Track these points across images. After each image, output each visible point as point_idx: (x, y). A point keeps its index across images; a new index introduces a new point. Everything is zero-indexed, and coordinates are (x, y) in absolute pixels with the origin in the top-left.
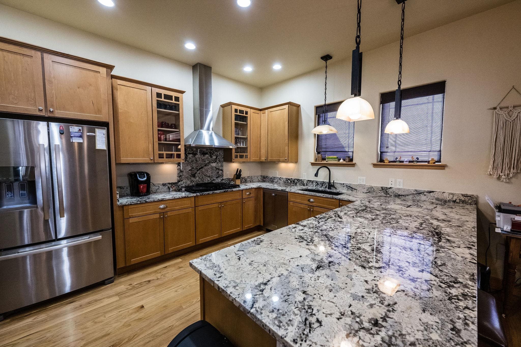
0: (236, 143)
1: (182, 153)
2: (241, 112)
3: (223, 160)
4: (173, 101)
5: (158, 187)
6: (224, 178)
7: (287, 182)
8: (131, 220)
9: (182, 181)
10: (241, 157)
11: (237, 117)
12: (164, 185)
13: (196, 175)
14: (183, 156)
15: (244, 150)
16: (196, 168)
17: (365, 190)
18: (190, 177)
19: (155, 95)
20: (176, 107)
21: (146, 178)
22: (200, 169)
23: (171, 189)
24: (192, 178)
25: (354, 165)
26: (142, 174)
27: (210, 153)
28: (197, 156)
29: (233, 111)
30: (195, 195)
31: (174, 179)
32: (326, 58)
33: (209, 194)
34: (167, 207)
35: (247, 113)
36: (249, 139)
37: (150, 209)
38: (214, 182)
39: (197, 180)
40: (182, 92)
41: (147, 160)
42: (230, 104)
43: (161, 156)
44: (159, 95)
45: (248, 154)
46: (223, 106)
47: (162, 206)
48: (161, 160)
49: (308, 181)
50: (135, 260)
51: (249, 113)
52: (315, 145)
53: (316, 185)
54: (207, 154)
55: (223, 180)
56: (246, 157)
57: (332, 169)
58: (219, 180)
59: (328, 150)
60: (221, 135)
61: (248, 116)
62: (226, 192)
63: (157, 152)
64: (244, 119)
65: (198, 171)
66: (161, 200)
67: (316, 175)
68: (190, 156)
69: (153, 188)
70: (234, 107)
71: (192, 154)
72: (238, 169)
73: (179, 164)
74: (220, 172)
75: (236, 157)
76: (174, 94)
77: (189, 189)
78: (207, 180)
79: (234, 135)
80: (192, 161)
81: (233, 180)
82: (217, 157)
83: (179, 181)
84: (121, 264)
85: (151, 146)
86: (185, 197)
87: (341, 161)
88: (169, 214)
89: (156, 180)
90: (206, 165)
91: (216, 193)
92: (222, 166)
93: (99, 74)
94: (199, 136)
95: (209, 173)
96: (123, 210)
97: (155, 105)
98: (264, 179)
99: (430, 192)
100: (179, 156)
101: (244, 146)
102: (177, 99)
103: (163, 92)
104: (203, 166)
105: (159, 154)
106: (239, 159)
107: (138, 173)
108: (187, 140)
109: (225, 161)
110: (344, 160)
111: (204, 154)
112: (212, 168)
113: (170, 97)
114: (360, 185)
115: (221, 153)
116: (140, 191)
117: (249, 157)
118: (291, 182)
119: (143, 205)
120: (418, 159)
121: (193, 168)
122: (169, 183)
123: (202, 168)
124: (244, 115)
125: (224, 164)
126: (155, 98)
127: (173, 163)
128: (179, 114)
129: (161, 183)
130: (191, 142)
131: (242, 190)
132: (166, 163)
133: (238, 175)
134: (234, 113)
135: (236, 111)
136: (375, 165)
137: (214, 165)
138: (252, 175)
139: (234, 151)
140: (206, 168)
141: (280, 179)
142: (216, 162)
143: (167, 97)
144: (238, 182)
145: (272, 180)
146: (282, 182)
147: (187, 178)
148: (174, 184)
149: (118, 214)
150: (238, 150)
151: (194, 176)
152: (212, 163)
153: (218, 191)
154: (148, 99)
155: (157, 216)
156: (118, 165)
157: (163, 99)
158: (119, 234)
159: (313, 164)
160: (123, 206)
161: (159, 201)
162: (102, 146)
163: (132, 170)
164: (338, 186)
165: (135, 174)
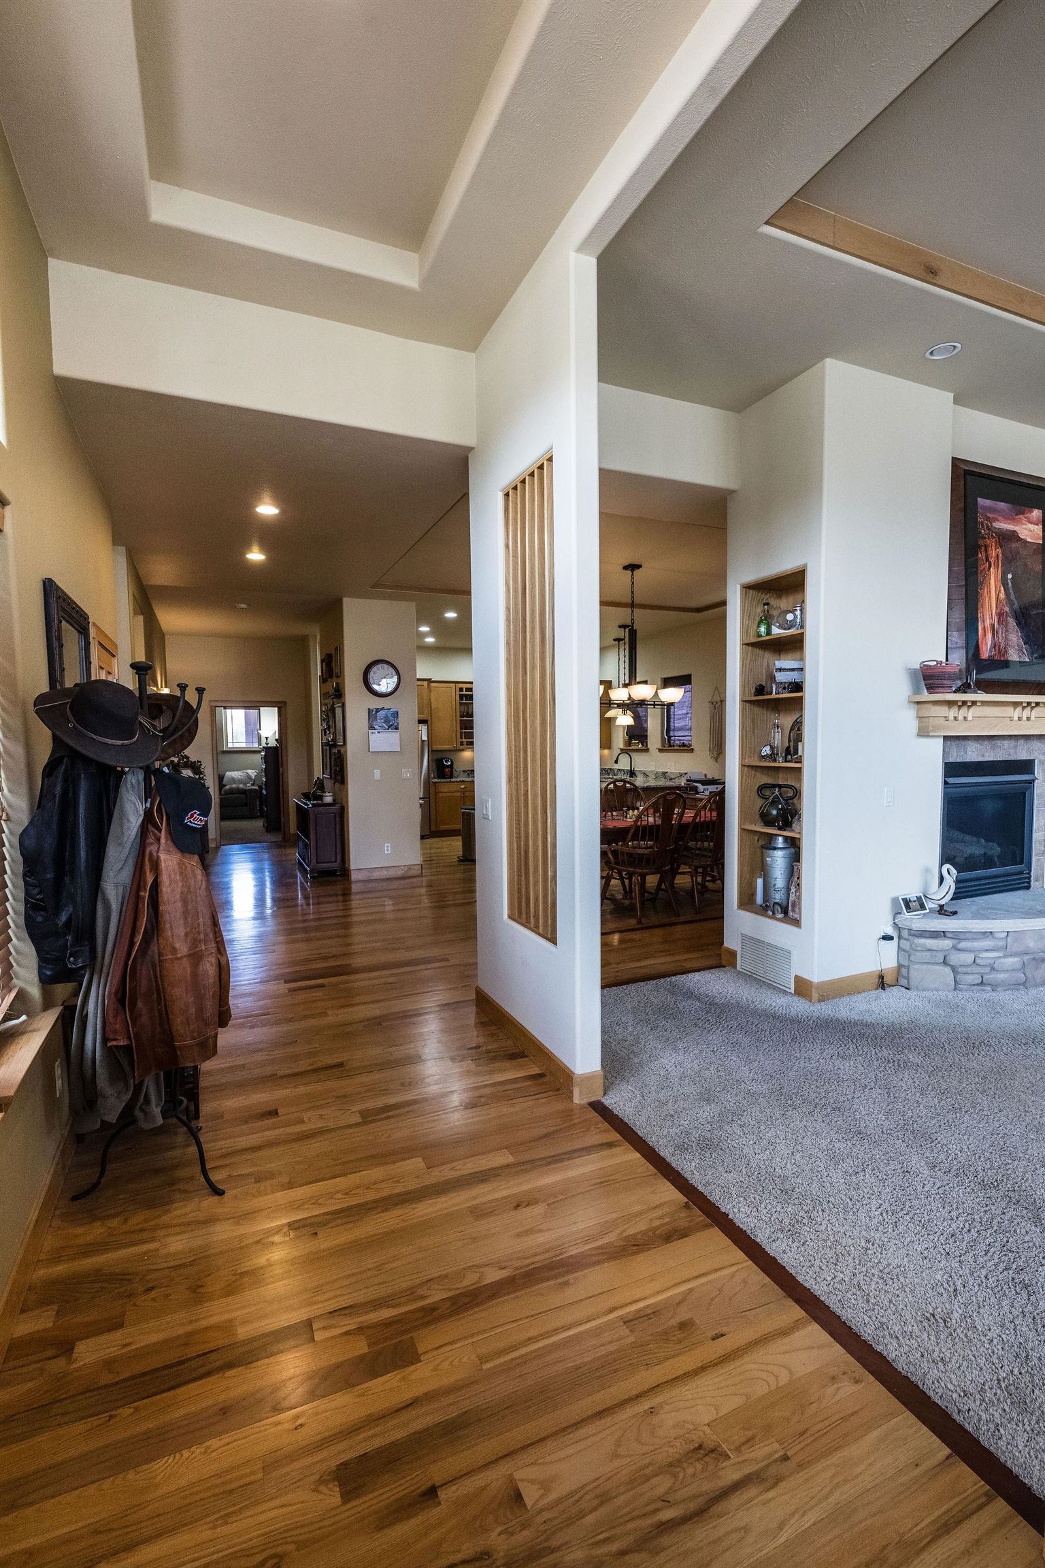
5: (459, 773)
8: (441, 795)
12: (464, 771)
19: (458, 690)
21: (451, 763)
23: (470, 776)
25: (648, 750)
26: (447, 760)
34: (466, 787)
37: (453, 787)
41: (451, 747)
43: (462, 743)
44: (461, 690)
47: (462, 787)
48: (462, 747)
50: (443, 827)
53: (623, 774)
57: (634, 755)
63: (459, 740)
67: (616, 762)
69: (455, 773)
84: (433, 829)
85: (454, 735)
87: (641, 746)
88: (468, 793)
89: (458, 767)
93: (424, 687)
96: (436, 786)
97: (458, 699)
100: (473, 743)
102: (471, 690)
103: (465, 687)
107: (445, 759)
110: (643, 746)
114: (652, 770)
116: (446, 774)
118: (605, 772)
119: (449, 784)
120: (683, 743)
122: (469, 770)
126: (458, 693)
127: (471, 750)
129: (462, 769)
132: (466, 749)
136: (660, 750)
143: (467, 690)
149: (432, 789)
154: (454, 694)
155: (458, 794)
156: (433, 752)
157: (464, 693)
158: (433, 805)
159: (621, 750)
160: (435, 783)
161: (460, 781)
162: (425, 738)
163: (439, 756)
164: (638, 773)
165: (442, 759)
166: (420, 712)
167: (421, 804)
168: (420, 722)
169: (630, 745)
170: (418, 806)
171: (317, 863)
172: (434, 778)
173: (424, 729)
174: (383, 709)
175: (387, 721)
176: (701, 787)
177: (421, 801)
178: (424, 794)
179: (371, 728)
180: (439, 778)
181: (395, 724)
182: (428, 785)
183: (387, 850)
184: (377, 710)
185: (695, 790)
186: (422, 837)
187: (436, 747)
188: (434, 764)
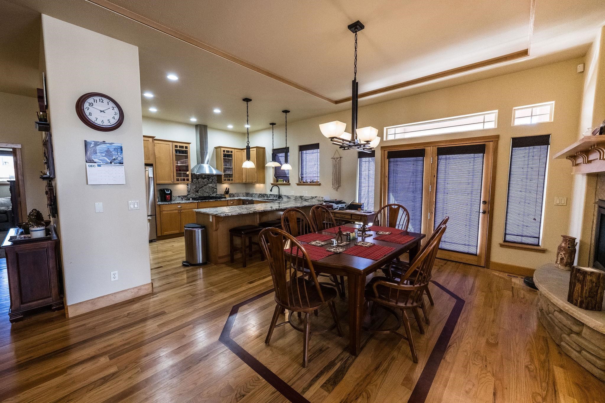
0: (224, 171)
1: (190, 178)
2: (228, 151)
3: (216, 182)
4: (184, 149)
5: (175, 198)
6: (218, 193)
7: (259, 196)
8: (164, 212)
9: (190, 195)
10: (229, 180)
11: (225, 156)
12: (179, 197)
13: (199, 191)
14: (190, 180)
15: (230, 176)
16: (199, 187)
17: (294, 198)
18: (195, 192)
19: (174, 146)
20: (186, 152)
21: (170, 192)
22: (201, 188)
23: (183, 199)
24: (197, 193)
25: (289, 184)
26: (167, 190)
27: (208, 178)
28: (199, 180)
29: (222, 151)
30: (197, 201)
31: (185, 194)
32: (273, 124)
33: (206, 201)
34: (182, 207)
35: (231, 152)
36: (233, 168)
37: (174, 207)
38: (211, 196)
39: (200, 194)
40: (189, 143)
41: (170, 182)
42: (220, 147)
43: (178, 180)
44: (176, 146)
45: (233, 178)
46: (216, 148)
47: (179, 207)
48: (177, 182)
49: (270, 194)
50: (166, 233)
51: (233, 152)
52: (273, 173)
53: (274, 197)
54: (205, 178)
55: (217, 195)
56: (232, 180)
57: (281, 187)
58: (214, 195)
59: (280, 175)
60: (216, 167)
61: (233, 154)
62: (217, 201)
63: (175, 178)
64: (230, 156)
65: (200, 189)
66: (179, 203)
67: (271, 190)
68: (195, 179)
69: (173, 198)
70: (223, 149)
71: (196, 178)
72: (227, 188)
73: (188, 185)
74: (215, 190)
75: (225, 180)
76: (184, 145)
77: (194, 199)
78: (206, 195)
79: (223, 167)
80: (196, 183)
81: (224, 195)
82: (212, 180)
83: (188, 195)
84: (159, 235)
85: (172, 174)
86: (192, 202)
87: (285, 182)
88: (183, 211)
89: (174, 194)
90: (205, 185)
91: (210, 201)
92: (216, 186)
93: (149, 142)
94: (201, 168)
95: (207, 190)
96: (160, 207)
97: (174, 152)
98: (247, 194)
99: (316, 197)
100: (188, 180)
101: (231, 173)
102: (186, 147)
103: (179, 144)
104: (203, 186)
105: (177, 179)
106: (226, 181)
107: (166, 189)
108: (193, 170)
109: (218, 183)
110: (286, 182)
111: (204, 178)
112: (209, 187)
113: (182, 147)
114: (292, 196)
115: (216, 178)
116: (167, 199)
117: (234, 180)
118: (262, 196)
119: (170, 205)
120: (313, 181)
121: (197, 187)
122: (182, 196)
123: (202, 187)
124: (230, 153)
125: (218, 185)
126: (174, 148)
127: (184, 184)
128: (188, 156)
129: (178, 195)
130: (195, 172)
131: (228, 200)
132: (181, 183)
133: (227, 192)
134: (222, 153)
135: (224, 151)
136: (298, 184)
137: (210, 185)
138: (238, 192)
139: (223, 176)
140: (205, 187)
141: (256, 194)
142: (212, 183)
143: (180, 147)
144: (227, 196)
145: (252, 195)
146: (257, 196)
147: (193, 193)
148: (185, 196)
149: (157, 209)
150: (226, 176)
151: (197, 192)
152: (209, 184)
153: (212, 200)
154: (170, 149)
155: (177, 211)
156: (157, 185)
157: (178, 148)
158: (158, 219)
159: (272, 184)
160: (160, 205)
161: (178, 203)
162: (151, 175)
163: (162, 187)
164: (283, 197)
165: (164, 190)
166: (147, 156)
167: (149, 220)
168: (147, 165)
169: (277, 181)
170: (147, 221)
171: (22, 303)
172: (159, 201)
173: (150, 169)
174: (104, 142)
175: (108, 153)
176: (335, 206)
177: (149, 218)
178: (151, 212)
179: (89, 161)
180: (162, 201)
181: (119, 159)
182: (154, 206)
183: (114, 278)
184: (96, 144)
185: (331, 206)
186: (151, 241)
187: (159, 182)
188: (158, 192)
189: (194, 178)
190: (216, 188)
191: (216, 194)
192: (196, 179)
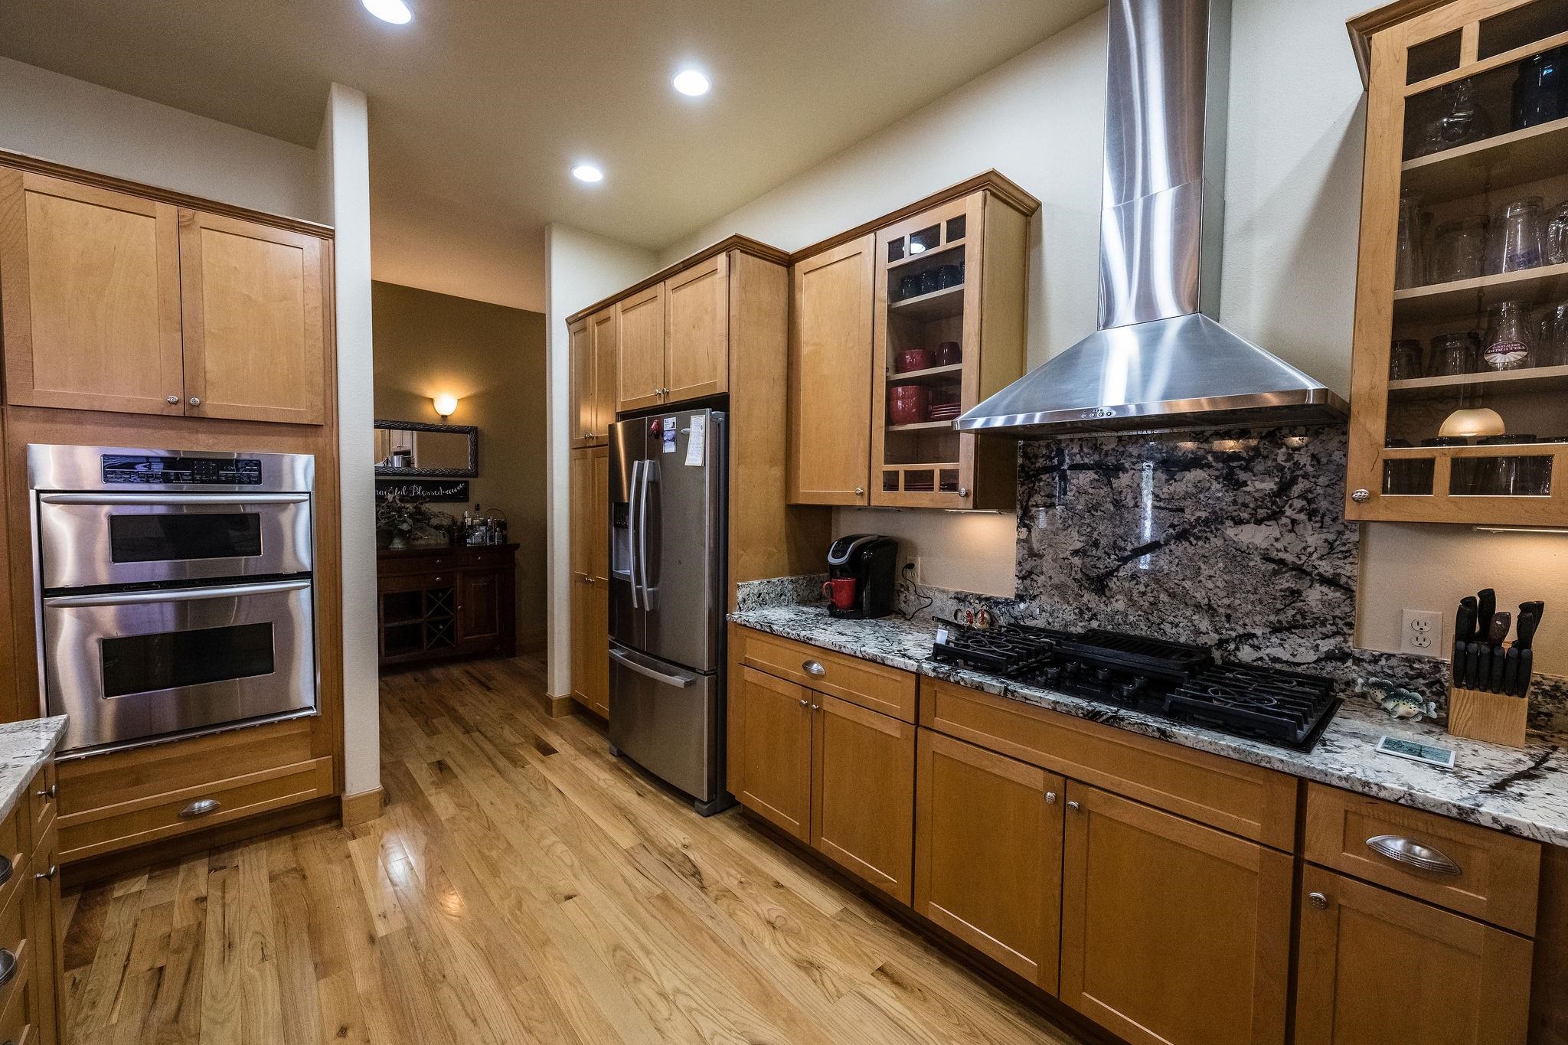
5: (926, 603)
6: (1362, 644)
9: (1034, 598)
13: (1113, 584)
18: (1076, 587)
19: (883, 255)
24: (1089, 598)
28: (1123, 481)
31: (1002, 583)
34: (825, 675)
39: (1118, 610)
44: (896, 249)
47: (814, 668)
63: (881, 467)
65: (1125, 561)
68: (1085, 478)
69: (908, 601)
71: (1097, 467)
73: (1023, 518)
74: (1322, 595)
78: (1187, 628)
80: (1092, 508)
82: (1284, 488)
83: (1020, 598)
90: (1183, 534)
95: (1212, 585)
97: (884, 292)
103: (908, 228)
104: (1164, 536)
111: (1172, 466)
112: (1238, 556)
121: (1096, 544)
122: (979, 598)
123: (1157, 547)
126: (884, 267)
137: (1255, 536)
142: (1274, 516)
147: (1061, 589)
148: (999, 603)
151: (1099, 584)
152: (1238, 522)
189: (1073, 467)
190: (1332, 582)
191: (1326, 646)
192: (1091, 475)
